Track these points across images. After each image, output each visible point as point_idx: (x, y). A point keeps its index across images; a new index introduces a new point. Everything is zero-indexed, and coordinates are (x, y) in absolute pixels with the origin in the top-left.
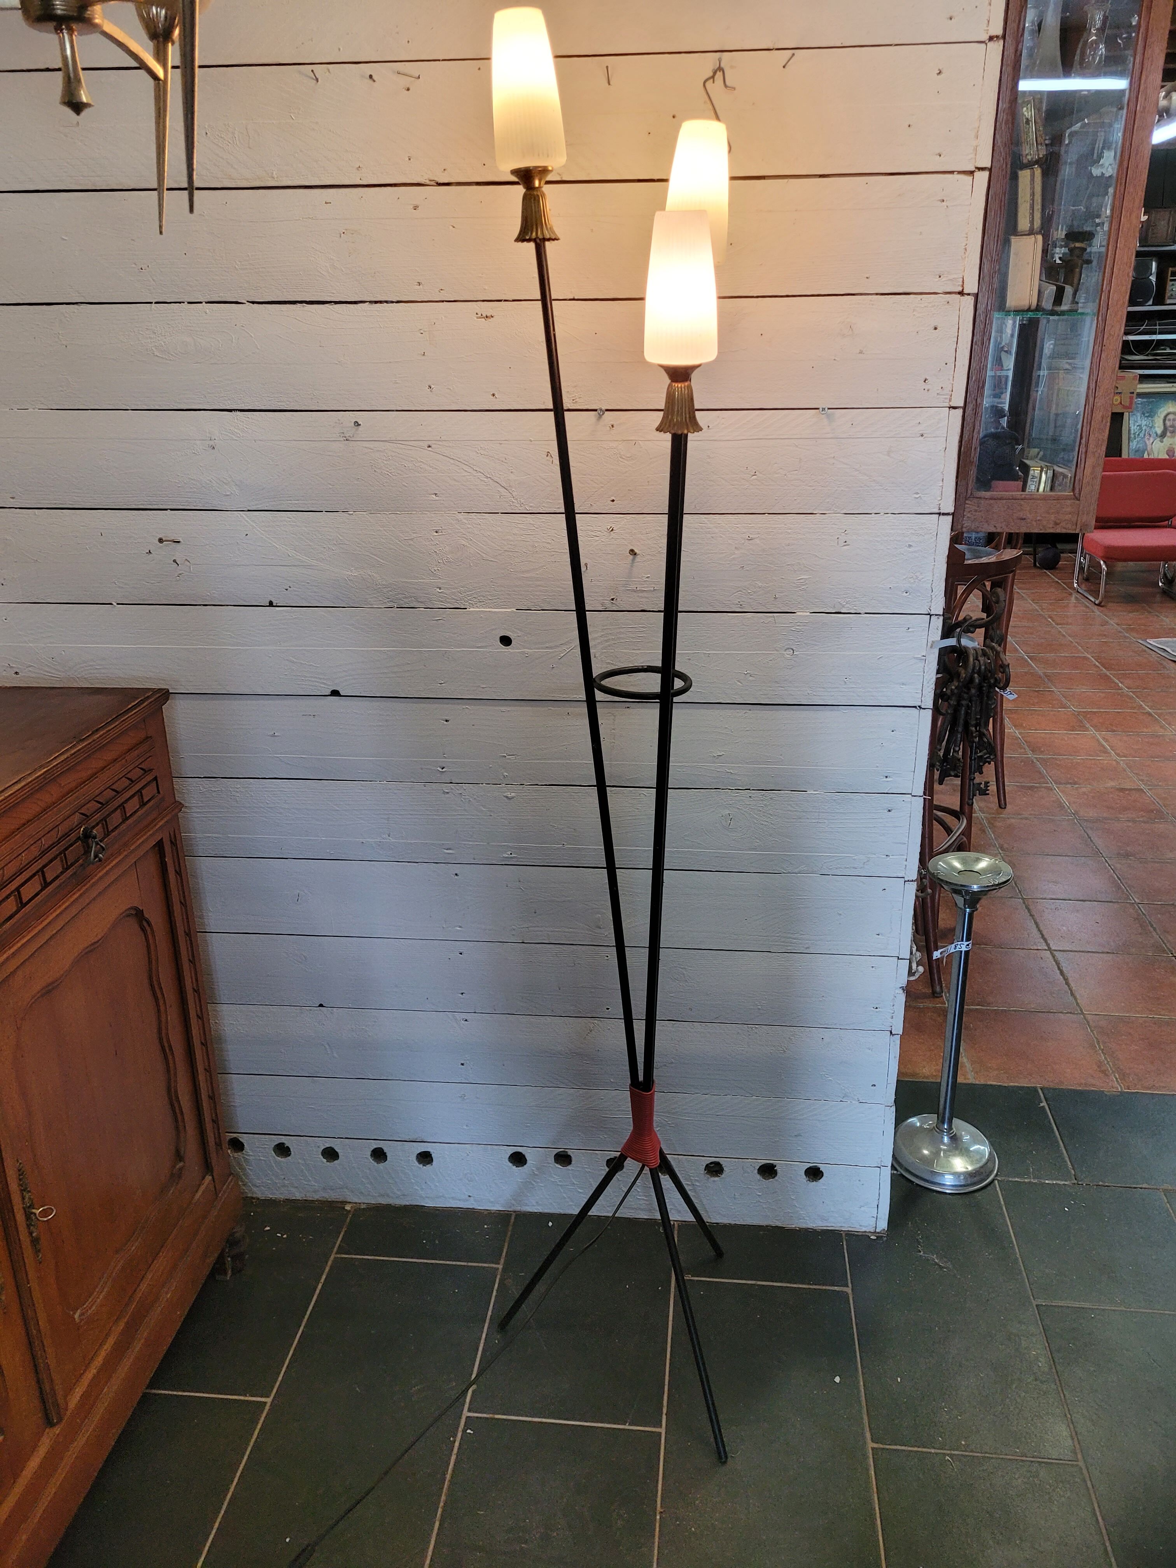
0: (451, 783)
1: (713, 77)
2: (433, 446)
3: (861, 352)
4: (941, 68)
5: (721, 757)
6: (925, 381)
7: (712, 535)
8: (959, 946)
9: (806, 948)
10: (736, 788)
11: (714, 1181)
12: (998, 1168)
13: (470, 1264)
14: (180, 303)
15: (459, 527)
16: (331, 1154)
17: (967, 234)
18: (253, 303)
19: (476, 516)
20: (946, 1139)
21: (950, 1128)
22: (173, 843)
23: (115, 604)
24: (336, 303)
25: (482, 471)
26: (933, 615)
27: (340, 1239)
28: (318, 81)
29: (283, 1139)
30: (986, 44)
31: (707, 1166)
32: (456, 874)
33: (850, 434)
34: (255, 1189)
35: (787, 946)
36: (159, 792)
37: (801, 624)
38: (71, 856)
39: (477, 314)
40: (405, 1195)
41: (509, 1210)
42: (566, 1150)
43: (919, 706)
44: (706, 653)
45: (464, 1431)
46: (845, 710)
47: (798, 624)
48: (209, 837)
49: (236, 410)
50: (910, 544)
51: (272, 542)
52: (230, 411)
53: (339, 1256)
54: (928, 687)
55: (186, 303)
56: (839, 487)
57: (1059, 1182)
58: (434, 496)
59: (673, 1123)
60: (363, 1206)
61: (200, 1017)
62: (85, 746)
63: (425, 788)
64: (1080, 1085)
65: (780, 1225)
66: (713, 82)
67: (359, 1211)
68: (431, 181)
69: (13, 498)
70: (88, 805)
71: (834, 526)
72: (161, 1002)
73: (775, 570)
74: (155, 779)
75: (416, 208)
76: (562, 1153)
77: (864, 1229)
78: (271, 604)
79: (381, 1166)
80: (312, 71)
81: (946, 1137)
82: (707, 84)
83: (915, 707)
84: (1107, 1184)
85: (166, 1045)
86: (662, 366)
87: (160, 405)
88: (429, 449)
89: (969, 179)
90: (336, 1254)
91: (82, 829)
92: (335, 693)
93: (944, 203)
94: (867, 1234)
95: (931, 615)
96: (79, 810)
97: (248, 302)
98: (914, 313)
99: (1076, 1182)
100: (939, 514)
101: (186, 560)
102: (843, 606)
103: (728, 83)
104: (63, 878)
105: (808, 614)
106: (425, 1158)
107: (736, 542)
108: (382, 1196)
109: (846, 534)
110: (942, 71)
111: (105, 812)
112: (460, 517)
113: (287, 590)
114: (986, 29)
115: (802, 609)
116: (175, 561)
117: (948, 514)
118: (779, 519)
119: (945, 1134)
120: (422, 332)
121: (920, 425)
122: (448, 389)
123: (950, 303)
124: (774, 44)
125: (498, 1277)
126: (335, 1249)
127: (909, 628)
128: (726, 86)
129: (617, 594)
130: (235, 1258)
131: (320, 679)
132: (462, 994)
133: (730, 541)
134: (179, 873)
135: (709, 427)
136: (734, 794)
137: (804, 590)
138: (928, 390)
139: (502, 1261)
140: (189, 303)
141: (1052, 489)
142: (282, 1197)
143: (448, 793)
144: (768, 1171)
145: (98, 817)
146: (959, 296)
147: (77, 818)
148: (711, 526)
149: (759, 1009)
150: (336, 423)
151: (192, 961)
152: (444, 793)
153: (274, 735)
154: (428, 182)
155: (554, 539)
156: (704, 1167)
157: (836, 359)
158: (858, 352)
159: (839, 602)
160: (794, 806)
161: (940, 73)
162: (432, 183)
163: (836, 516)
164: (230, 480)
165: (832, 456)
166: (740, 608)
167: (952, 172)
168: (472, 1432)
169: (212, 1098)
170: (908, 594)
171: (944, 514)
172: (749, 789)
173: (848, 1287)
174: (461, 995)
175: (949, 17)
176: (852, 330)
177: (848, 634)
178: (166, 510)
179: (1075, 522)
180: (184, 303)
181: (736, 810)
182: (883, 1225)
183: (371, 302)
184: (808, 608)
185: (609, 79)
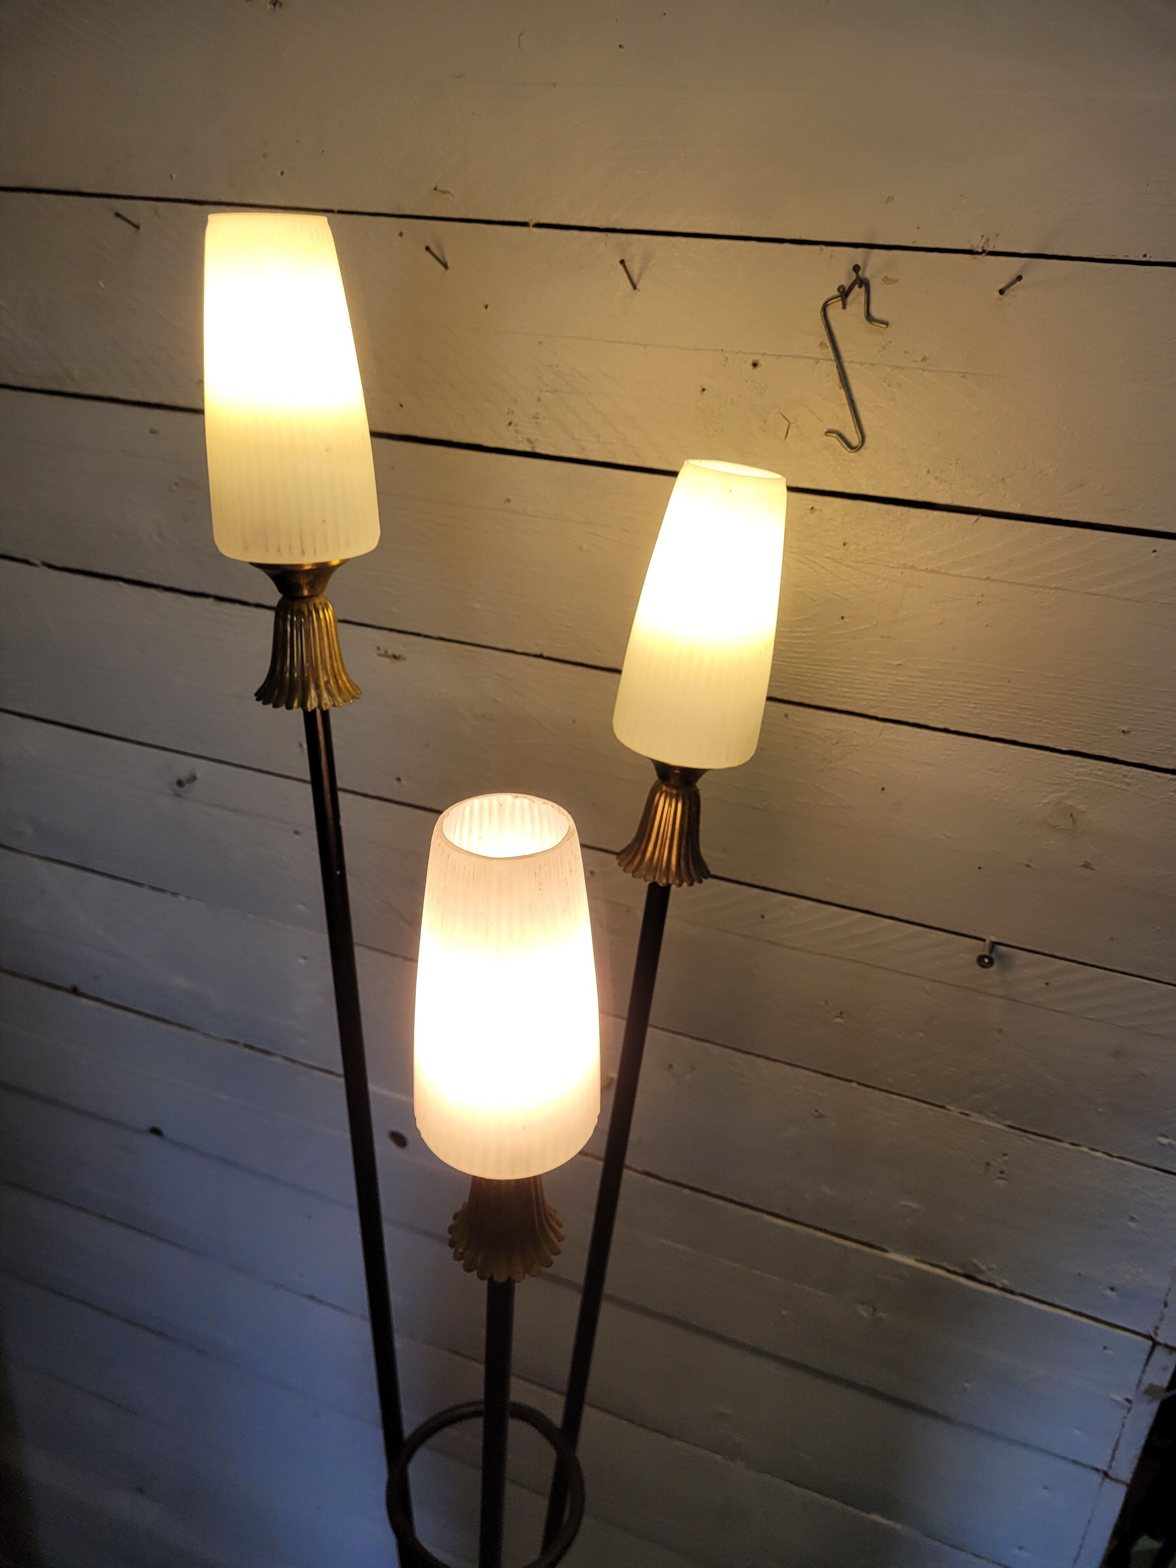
1: (844, 296)
2: (302, 834)
3: (1087, 866)
7: (750, 1090)
18: (49, 566)
28: (138, 227)
33: (1042, 999)
37: (895, 1273)
39: (379, 648)
43: (1102, 1471)
47: (890, 1271)
51: (75, 911)
56: (1003, 1082)
66: (844, 307)
78: (75, 991)
82: (830, 310)
83: (1096, 1470)
88: (297, 836)
92: (156, 1132)
97: (42, 564)
102: (981, 1271)
103: (874, 313)
105: (915, 1263)
115: (902, 1250)
124: (988, 240)
127: (1105, 1348)
128: (869, 317)
131: (137, 1106)
133: (779, 1108)
135: (762, 917)
137: (910, 1226)
143: (307, 1310)
152: (302, 1308)
157: (1030, 864)
158: (1081, 863)
163: (992, 1127)
165: (996, 1026)
170: (1115, 1293)
176: (1074, 822)
184: (913, 1254)
185: (635, 279)
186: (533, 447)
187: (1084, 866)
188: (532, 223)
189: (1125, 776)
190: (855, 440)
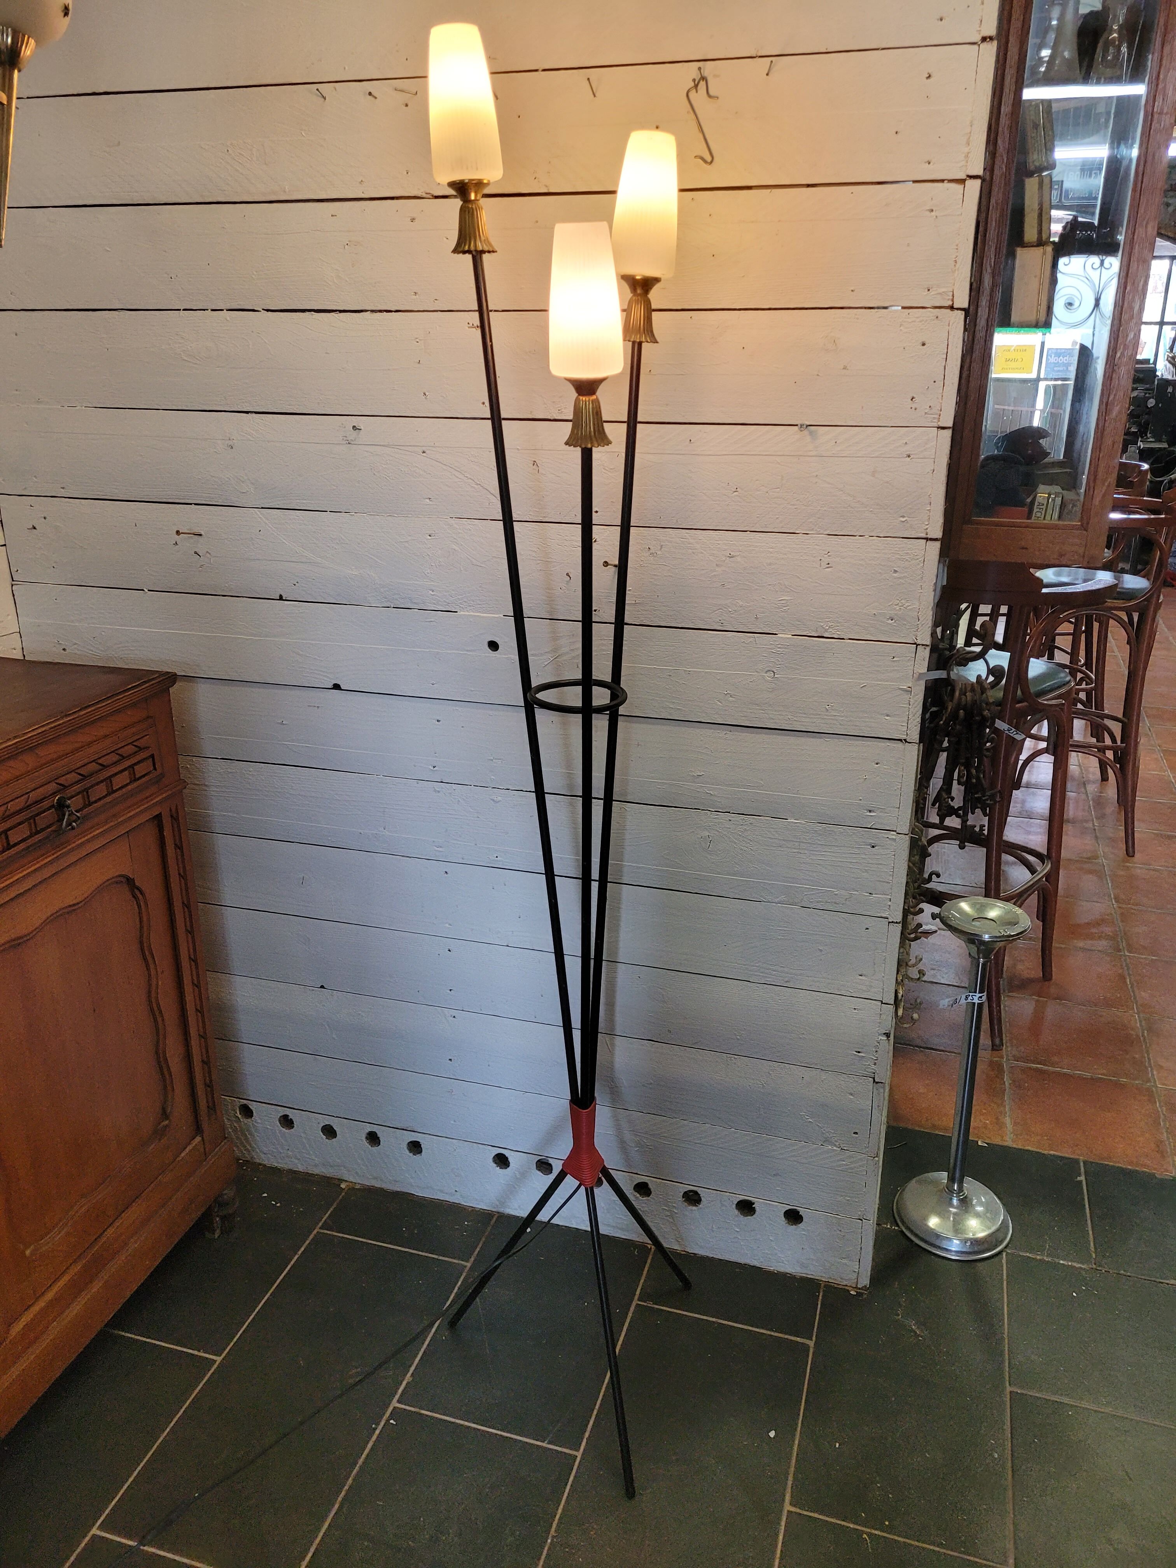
0: (442, 782)
1: (696, 86)
2: (427, 452)
3: (845, 368)
4: (930, 72)
5: (701, 777)
6: (912, 400)
7: (694, 551)
8: (970, 998)
9: (787, 982)
10: (716, 810)
11: (692, 1210)
12: (1011, 1239)
13: (441, 1258)
14: (204, 310)
15: (451, 532)
16: (329, 1132)
17: (957, 246)
18: (268, 310)
19: (466, 521)
20: (955, 1201)
21: (961, 1189)
22: (175, 818)
23: (146, 590)
24: (341, 311)
25: (472, 478)
26: (919, 645)
27: (327, 1215)
28: (325, 99)
29: (288, 1112)
30: (979, 45)
31: (685, 1193)
32: (446, 872)
33: (833, 452)
34: (263, 1156)
35: (766, 977)
36: (155, 769)
37: (782, 646)
38: (41, 822)
39: (468, 324)
40: (397, 1182)
41: (494, 1210)
42: (548, 1159)
43: (905, 740)
44: (686, 671)
45: (388, 1420)
46: (828, 738)
47: (779, 646)
48: (224, 815)
49: (252, 412)
50: (896, 569)
51: (282, 539)
52: (247, 412)
53: (322, 1231)
54: (914, 720)
55: (209, 310)
56: (821, 507)
57: (1075, 1264)
58: (428, 500)
59: (651, 1146)
60: (358, 1187)
61: (197, 985)
62: (70, 720)
63: (416, 785)
64: (1131, 1163)
65: (758, 1265)
66: (697, 92)
67: (352, 1190)
68: (427, 193)
69: (63, 488)
70: (68, 776)
71: (816, 547)
72: (152, 966)
73: (756, 589)
74: (152, 756)
75: (413, 220)
76: (544, 1161)
77: (845, 1283)
78: (281, 598)
79: (375, 1149)
80: (317, 90)
81: (955, 1199)
82: (690, 94)
83: (900, 740)
84: (1129, 1274)
85: (156, 1009)
86: (567, 379)
87: (187, 406)
88: (424, 454)
89: (959, 187)
90: (320, 1228)
91: (57, 798)
92: (337, 687)
93: (933, 214)
94: (846, 1288)
95: (917, 645)
96: (56, 779)
97: (263, 309)
98: (902, 328)
99: (1094, 1266)
100: (927, 539)
101: (207, 552)
102: (826, 631)
103: (711, 93)
104: (30, 842)
105: (790, 636)
106: (415, 1147)
107: (718, 559)
108: (375, 1178)
109: (829, 556)
110: (931, 75)
111: (87, 783)
112: (452, 521)
113: (295, 585)
114: (979, 29)
115: (784, 630)
116: (196, 553)
117: (936, 540)
118: (760, 537)
119: (955, 1195)
120: (418, 340)
121: (906, 445)
122: (442, 396)
123: (939, 317)
124: (758, 51)
125: (464, 1274)
126: (320, 1224)
127: (894, 658)
128: (709, 95)
129: (600, 606)
130: (224, 1218)
131: (324, 672)
132: (451, 990)
133: (711, 558)
134: (179, 847)
135: (690, 440)
136: (714, 815)
137: (785, 611)
138: (916, 409)
139: (472, 1259)
140: (212, 310)
141: (1060, 517)
142: (286, 1167)
143: (439, 792)
144: (746, 1207)
145: (77, 788)
146: (948, 311)
147: (53, 787)
148: (692, 541)
149: (738, 1039)
150: (340, 427)
151: (190, 932)
152: (435, 791)
153: (282, 723)
154: (424, 195)
155: (540, 547)
156: (682, 1194)
157: (819, 374)
158: (842, 368)
159: (822, 626)
160: (774, 833)
161: (929, 77)
162: (428, 196)
163: (819, 537)
164: (246, 478)
165: (815, 474)
166: (721, 626)
167: (942, 181)
168: (395, 1423)
169: (206, 1063)
170: (893, 621)
171: (931, 539)
172: (729, 812)
173: (812, 1340)
174: (449, 991)
175: (939, 18)
176: (836, 345)
177: (830, 660)
178: (191, 504)
179: (1082, 554)
180: (207, 310)
181: (716, 833)
182: (865, 1281)
183: (372, 311)
184: (790, 631)
185: (595, 91)
186: (548, 189)
187: (844, 368)
188: (541, 69)
189: (856, 315)
190: (709, 159)
